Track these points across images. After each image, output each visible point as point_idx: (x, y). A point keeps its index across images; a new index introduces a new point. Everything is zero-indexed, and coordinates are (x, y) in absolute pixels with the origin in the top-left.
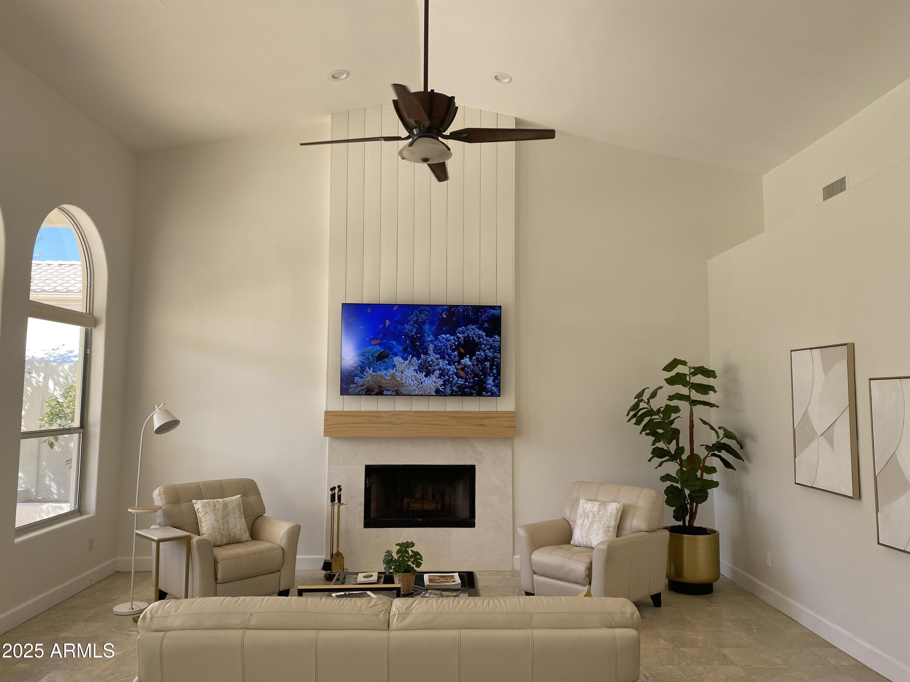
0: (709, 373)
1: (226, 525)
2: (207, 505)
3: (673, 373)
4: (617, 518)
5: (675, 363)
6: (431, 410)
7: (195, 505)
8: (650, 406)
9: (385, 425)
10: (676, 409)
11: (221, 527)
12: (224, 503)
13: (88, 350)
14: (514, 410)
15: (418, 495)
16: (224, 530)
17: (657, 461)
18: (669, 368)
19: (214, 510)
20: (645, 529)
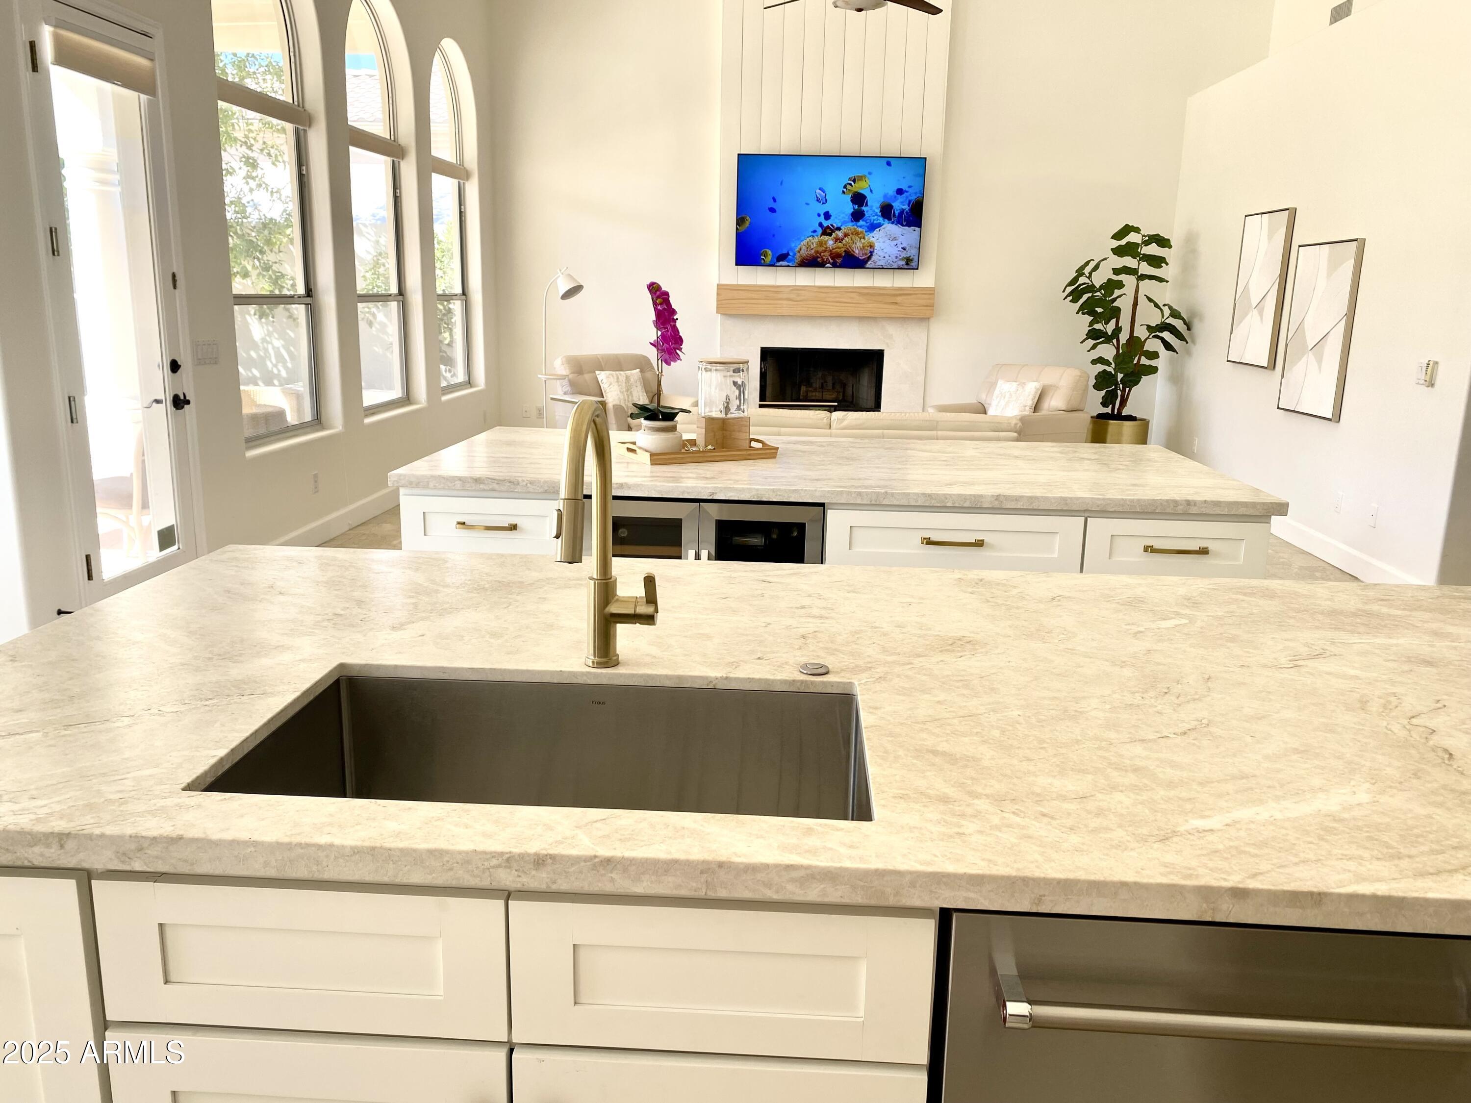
0: (1163, 242)
1: (630, 397)
2: (611, 376)
3: (1123, 242)
4: (1035, 397)
5: (1127, 230)
6: (836, 285)
7: (598, 376)
8: (1091, 281)
9: (785, 302)
10: (1120, 285)
11: (626, 399)
12: (626, 376)
14: (933, 286)
15: (817, 384)
16: (628, 401)
17: (1091, 342)
18: (1118, 236)
19: (618, 382)
20: (1064, 408)
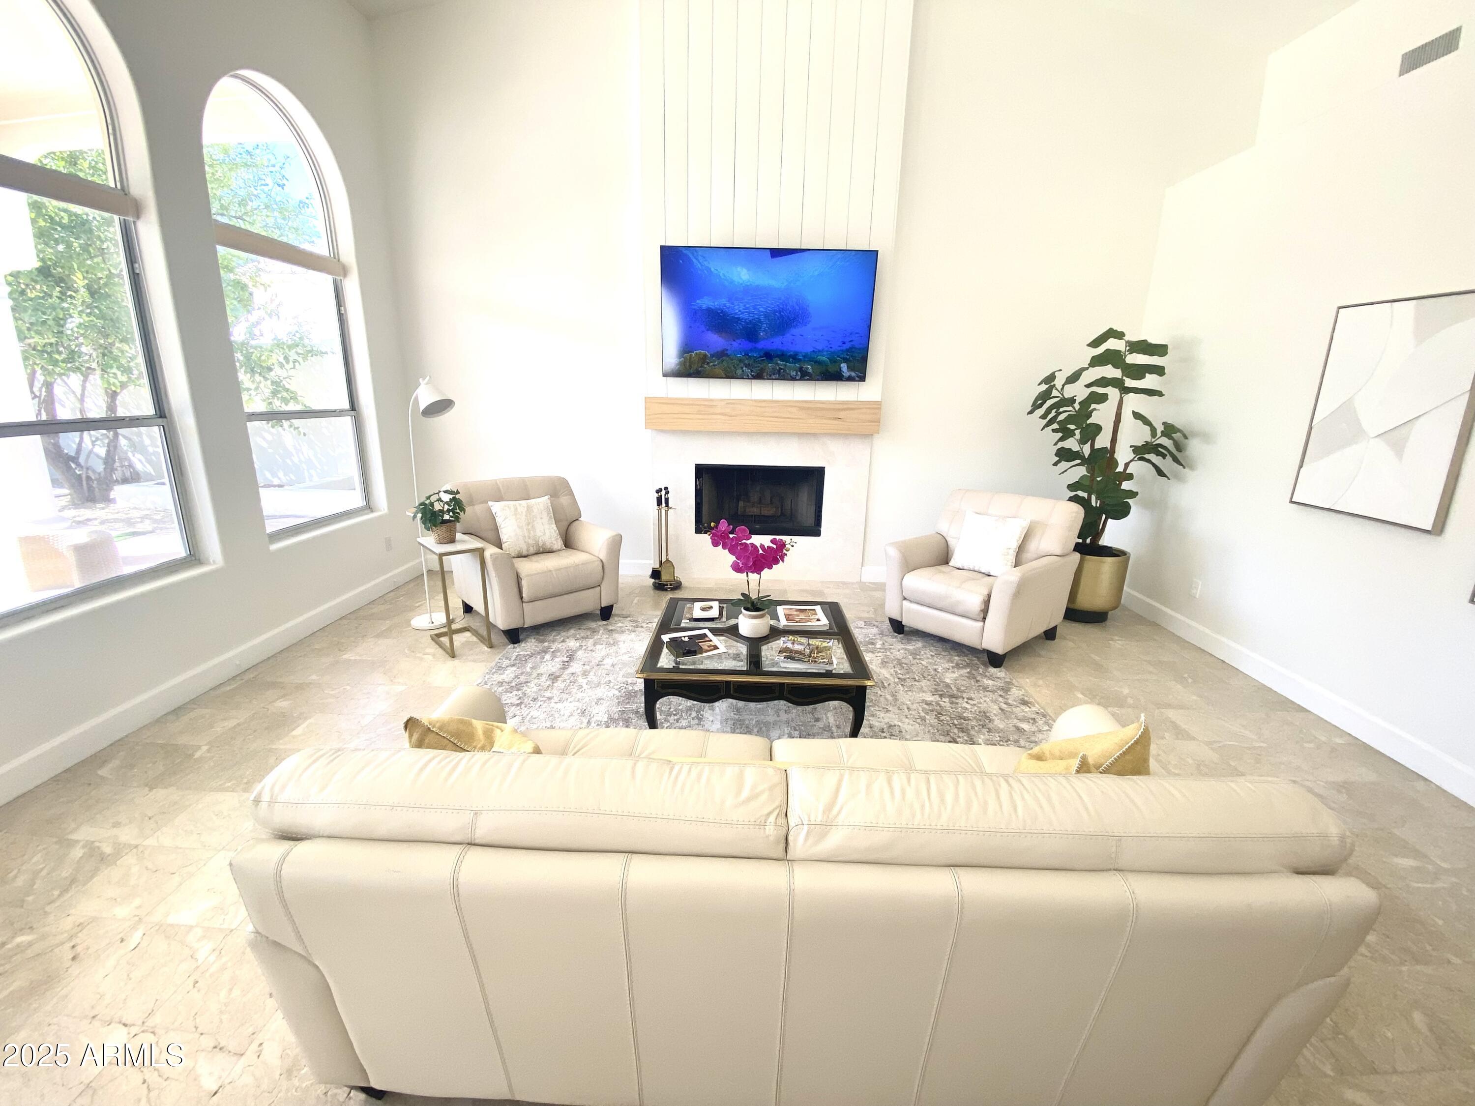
1: (532, 532)
2: (507, 508)
3: (1100, 350)
4: (1020, 537)
5: (1112, 334)
6: (776, 398)
7: (491, 508)
8: (1062, 395)
9: (719, 417)
10: (1103, 398)
11: (526, 535)
12: (528, 506)
13: (342, 308)
14: (880, 400)
15: (754, 497)
16: (529, 538)
17: (1064, 465)
18: (1095, 343)
19: (516, 514)
20: (1058, 551)
